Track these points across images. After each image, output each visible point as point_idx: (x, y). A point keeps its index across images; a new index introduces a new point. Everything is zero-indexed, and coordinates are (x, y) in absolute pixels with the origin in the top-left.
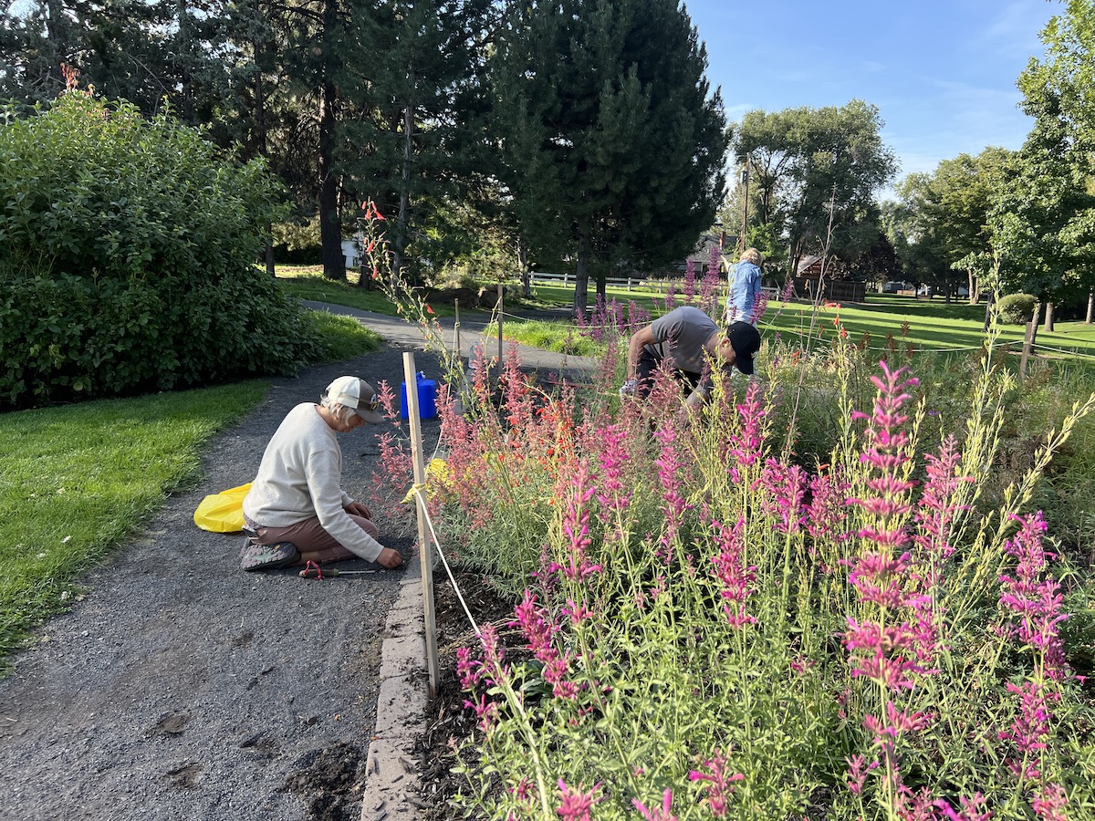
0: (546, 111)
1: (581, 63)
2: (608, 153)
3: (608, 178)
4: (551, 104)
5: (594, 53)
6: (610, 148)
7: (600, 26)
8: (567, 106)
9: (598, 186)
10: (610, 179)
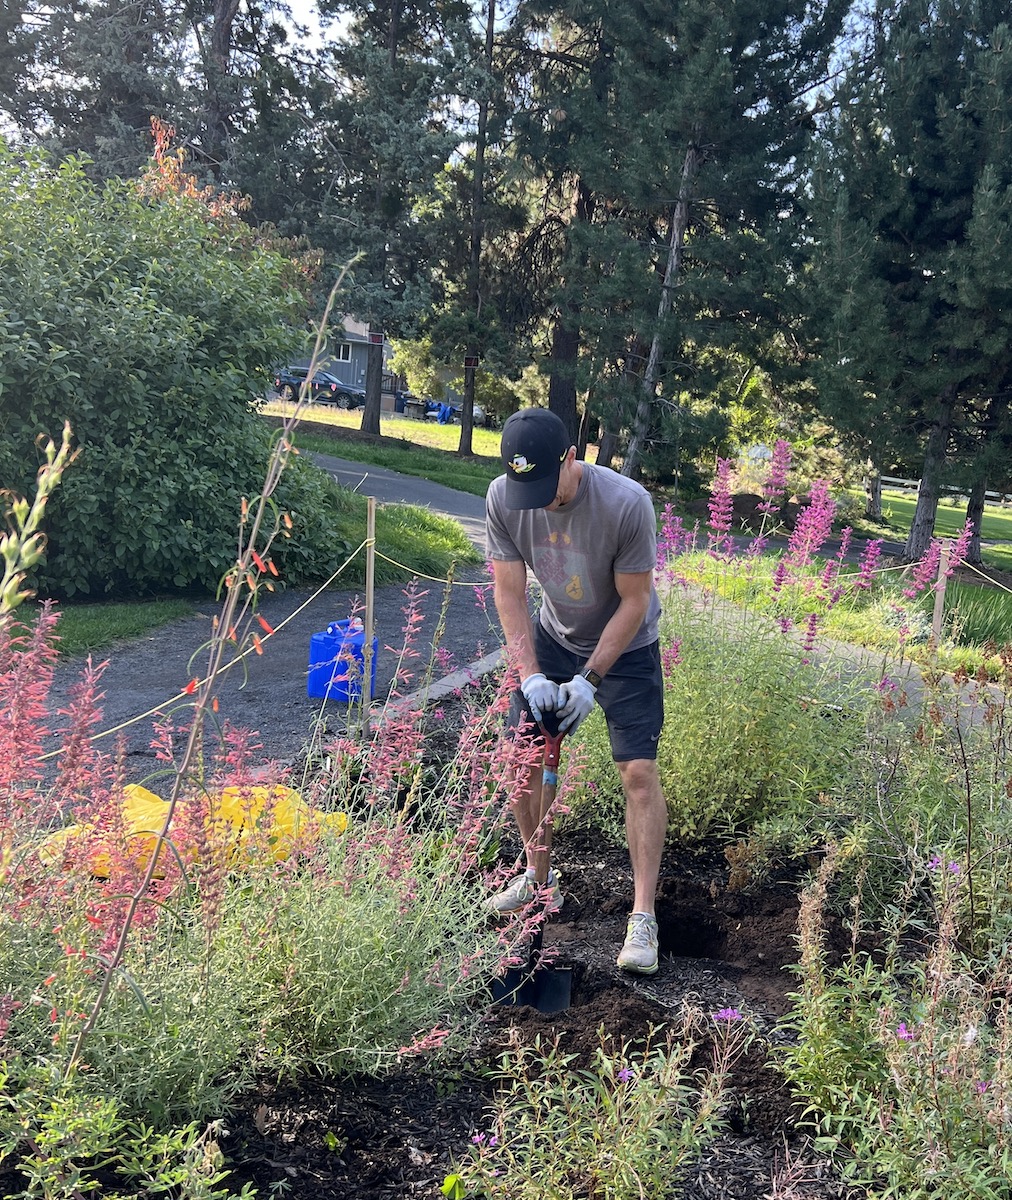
0: (889, 215)
1: (952, 137)
2: (980, 289)
3: (979, 330)
4: (897, 203)
5: (977, 122)
6: (983, 280)
7: (990, 76)
8: (923, 208)
9: (958, 343)
10: (981, 331)
